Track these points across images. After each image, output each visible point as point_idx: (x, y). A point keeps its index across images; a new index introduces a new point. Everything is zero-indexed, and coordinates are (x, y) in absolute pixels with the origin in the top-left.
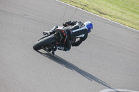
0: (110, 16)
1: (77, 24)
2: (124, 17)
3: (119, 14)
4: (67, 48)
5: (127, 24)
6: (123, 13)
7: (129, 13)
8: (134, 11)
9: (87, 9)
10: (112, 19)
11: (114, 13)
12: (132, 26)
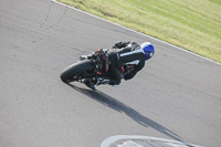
0: (120, 19)
1: (130, 46)
2: (142, 20)
3: (134, 16)
4: (115, 81)
5: (147, 31)
6: (140, 14)
7: (150, 14)
8: (158, 12)
9: (84, 8)
10: (124, 23)
11: (126, 14)
12: (156, 34)
